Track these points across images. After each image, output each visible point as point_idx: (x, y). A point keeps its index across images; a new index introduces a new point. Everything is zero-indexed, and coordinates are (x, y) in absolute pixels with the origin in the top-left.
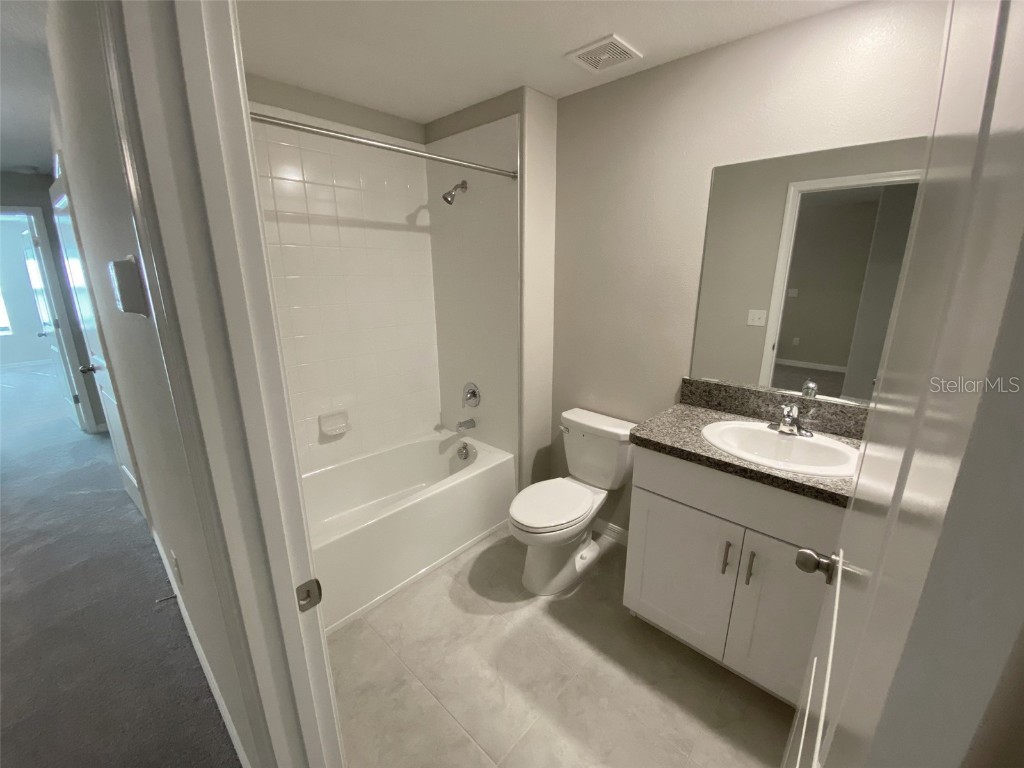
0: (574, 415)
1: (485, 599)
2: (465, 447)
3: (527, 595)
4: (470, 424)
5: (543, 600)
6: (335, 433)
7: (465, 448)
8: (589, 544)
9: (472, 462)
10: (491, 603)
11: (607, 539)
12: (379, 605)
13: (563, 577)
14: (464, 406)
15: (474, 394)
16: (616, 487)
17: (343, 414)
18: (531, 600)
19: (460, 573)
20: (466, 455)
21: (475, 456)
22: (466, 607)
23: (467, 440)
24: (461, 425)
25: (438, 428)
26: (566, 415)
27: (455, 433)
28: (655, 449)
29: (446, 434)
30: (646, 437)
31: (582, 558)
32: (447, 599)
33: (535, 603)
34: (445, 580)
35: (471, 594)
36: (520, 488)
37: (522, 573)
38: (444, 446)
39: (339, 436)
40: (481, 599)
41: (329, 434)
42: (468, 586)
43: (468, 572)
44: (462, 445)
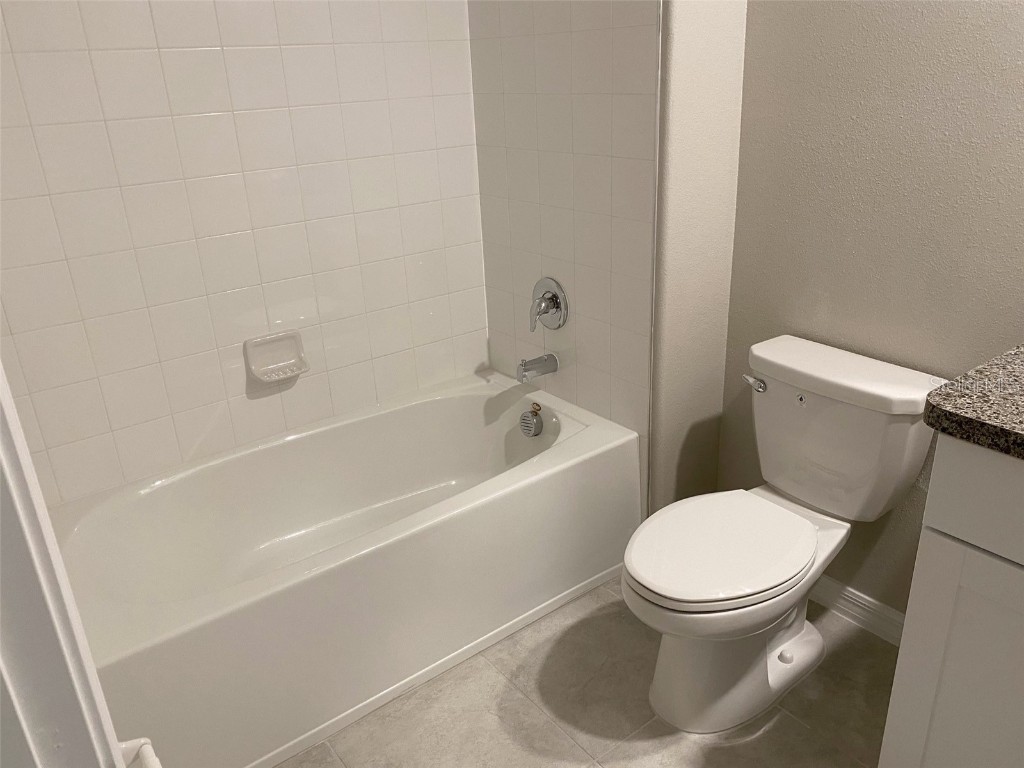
0: (781, 352)
1: (570, 729)
2: (536, 411)
3: (660, 728)
4: (548, 364)
5: (694, 741)
6: (275, 377)
7: (535, 413)
8: (802, 628)
9: (547, 447)
10: (583, 738)
11: (841, 621)
12: (361, 720)
13: (740, 698)
14: (533, 329)
15: (554, 302)
16: (871, 517)
17: (292, 340)
18: (668, 739)
19: (521, 668)
20: (537, 428)
21: (557, 430)
22: (529, 740)
23: (541, 397)
24: (526, 366)
25: (483, 371)
26: (763, 350)
27: (516, 383)
28: (994, 446)
29: (500, 384)
30: (970, 415)
31: (781, 657)
32: (491, 720)
33: (673, 748)
34: (490, 681)
35: (540, 715)
36: (650, 510)
37: (650, 678)
38: (493, 408)
39: (285, 383)
40: (562, 727)
41: (266, 378)
42: (535, 697)
43: (536, 669)
44: (530, 409)
